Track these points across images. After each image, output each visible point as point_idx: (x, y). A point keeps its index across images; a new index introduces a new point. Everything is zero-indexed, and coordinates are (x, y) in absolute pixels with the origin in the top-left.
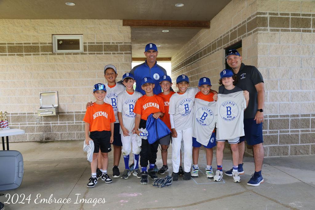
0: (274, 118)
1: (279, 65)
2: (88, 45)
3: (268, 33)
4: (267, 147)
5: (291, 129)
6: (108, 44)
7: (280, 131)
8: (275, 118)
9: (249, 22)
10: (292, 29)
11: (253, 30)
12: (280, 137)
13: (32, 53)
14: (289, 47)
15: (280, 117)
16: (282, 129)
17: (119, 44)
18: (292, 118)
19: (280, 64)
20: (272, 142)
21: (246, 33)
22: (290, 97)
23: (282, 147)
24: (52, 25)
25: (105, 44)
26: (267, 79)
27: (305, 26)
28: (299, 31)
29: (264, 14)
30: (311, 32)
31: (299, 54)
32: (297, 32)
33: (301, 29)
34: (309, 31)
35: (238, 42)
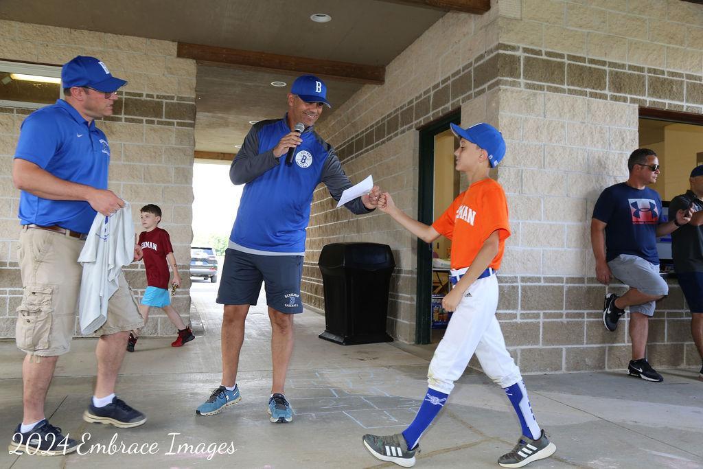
0: (531, 284)
1: (542, 164)
3: (521, 91)
4: (516, 350)
5: (566, 309)
6: (137, 98)
7: (544, 313)
8: (534, 284)
9: (478, 66)
10: (569, 87)
11: (489, 83)
12: (544, 327)
14: (563, 127)
15: (545, 283)
16: (550, 309)
17: (165, 101)
18: (569, 285)
19: (546, 163)
20: (526, 339)
21: (471, 89)
23: (550, 352)
25: (129, 97)
26: (517, 193)
27: (596, 84)
28: (584, 94)
29: (513, 48)
30: (606, 99)
31: (584, 144)
32: (580, 95)
33: (588, 90)
34: (604, 97)
35: (451, 112)
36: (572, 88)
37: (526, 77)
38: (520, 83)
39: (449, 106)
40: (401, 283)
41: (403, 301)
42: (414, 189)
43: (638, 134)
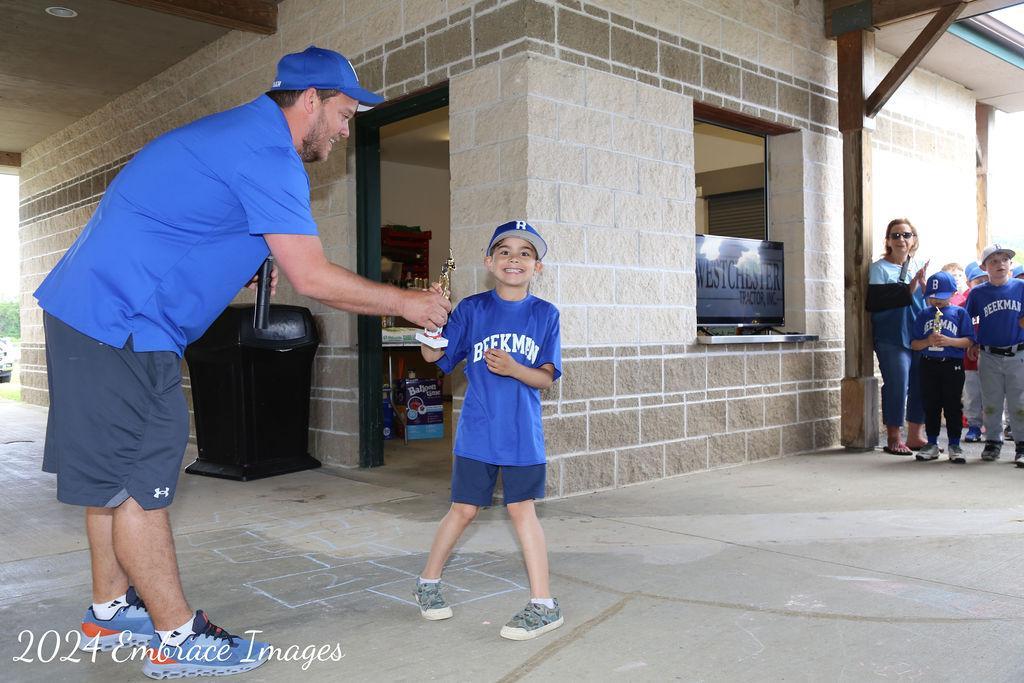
0: (574, 359)
1: (584, 175)
3: (555, 63)
4: (557, 460)
5: (617, 394)
7: (591, 402)
8: (578, 359)
9: (483, 17)
10: (614, 63)
11: (506, 45)
12: (591, 423)
14: (608, 122)
15: (591, 356)
16: (597, 396)
18: (620, 359)
19: (589, 176)
20: (569, 443)
21: (469, 53)
22: (614, 287)
23: (597, 458)
26: (553, 221)
27: (644, 62)
28: (631, 74)
30: (658, 86)
31: (633, 150)
32: (628, 76)
33: (637, 70)
34: (654, 82)
35: (427, 89)
36: (618, 64)
37: (561, 42)
38: (553, 50)
39: (424, 79)
40: (328, 369)
41: (333, 400)
42: (350, 214)
43: (693, 139)
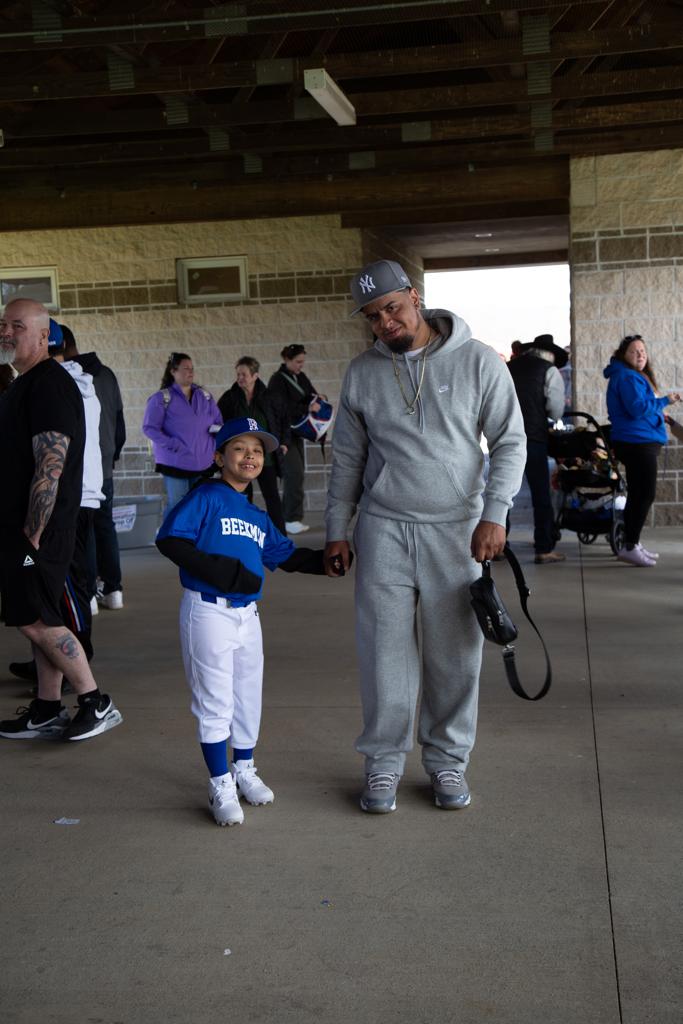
2: (261, 282)
3: (597, 274)
6: (307, 277)
10: (651, 260)
13: (132, 307)
14: (645, 300)
17: (333, 275)
24: (175, 235)
25: (300, 277)
28: (669, 263)
29: (588, 235)
32: (666, 265)
33: (675, 259)
36: (654, 260)
37: (602, 259)
38: (596, 267)
